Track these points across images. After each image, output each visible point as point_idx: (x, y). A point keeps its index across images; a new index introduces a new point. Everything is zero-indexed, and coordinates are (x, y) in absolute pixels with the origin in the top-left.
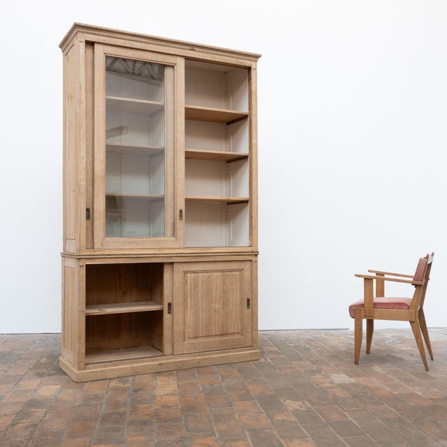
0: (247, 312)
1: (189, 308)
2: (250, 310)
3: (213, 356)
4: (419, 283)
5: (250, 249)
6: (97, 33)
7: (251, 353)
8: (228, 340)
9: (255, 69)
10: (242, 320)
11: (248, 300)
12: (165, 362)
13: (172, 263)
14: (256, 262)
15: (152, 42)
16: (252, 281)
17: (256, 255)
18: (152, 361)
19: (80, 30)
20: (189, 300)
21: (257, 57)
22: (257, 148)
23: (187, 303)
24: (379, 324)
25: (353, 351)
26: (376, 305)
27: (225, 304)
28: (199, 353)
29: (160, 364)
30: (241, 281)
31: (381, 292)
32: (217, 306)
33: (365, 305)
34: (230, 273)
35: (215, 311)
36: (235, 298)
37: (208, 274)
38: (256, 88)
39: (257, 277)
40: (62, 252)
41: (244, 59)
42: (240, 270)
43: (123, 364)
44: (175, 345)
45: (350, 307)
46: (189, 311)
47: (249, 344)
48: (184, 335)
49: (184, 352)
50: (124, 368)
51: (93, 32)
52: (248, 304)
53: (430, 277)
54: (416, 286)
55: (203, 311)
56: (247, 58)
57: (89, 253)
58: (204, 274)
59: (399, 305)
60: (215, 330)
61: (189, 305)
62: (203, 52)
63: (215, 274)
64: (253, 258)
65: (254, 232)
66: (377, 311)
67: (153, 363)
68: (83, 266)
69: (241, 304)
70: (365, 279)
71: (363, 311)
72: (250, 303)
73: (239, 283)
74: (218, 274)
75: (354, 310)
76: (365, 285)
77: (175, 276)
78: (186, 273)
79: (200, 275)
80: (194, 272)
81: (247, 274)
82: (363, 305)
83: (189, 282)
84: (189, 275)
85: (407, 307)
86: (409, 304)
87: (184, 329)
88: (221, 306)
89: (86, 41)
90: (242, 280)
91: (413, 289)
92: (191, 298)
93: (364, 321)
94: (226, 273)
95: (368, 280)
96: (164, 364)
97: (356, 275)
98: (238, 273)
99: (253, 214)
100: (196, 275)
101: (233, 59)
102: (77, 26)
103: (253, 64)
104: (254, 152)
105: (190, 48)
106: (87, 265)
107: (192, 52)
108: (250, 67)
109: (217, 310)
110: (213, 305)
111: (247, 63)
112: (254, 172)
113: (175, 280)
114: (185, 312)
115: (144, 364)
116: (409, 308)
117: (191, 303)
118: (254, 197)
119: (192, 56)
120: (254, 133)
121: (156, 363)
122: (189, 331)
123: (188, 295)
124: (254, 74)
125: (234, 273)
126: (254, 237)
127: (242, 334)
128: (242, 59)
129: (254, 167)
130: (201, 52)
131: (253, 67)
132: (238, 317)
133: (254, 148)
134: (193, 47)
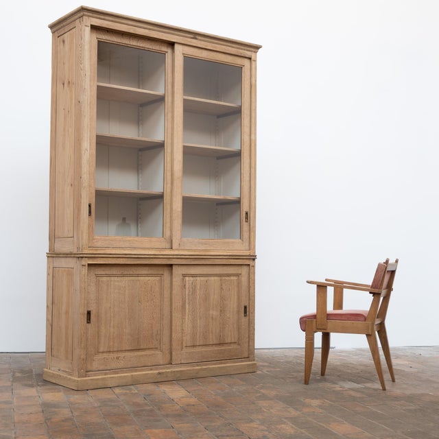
0: (244, 320)
1: (187, 314)
2: (247, 318)
3: (210, 366)
4: (376, 291)
5: (247, 253)
6: (102, 17)
7: (249, 365)
8: (225, 350)
9: (255, 61)
10: (239, 329)
11: (245, 307)
12: (164, 371)
13: (171, 266)
14: (254, 266)
15: (156, 28)
16: (249, 287)
17: (254, 259)
18: (151, 370)
19: (86, 13)
20: (187, 306)
21: (257, 48)
22: (255, 145)
23: (185, 309)
24: (334, 337)
25: (303, 368)
26: (329, 316)
27: (222, 311)
28: (198, 363)
29: (159, 373)
30: (238, 286)
31: (338, 303)
32: (214, 313)
33: (317, 317)
34: (227, 278)
35: (212, 318)
36: (232, 305)
37: (206, 278)
38: (256, 81)
39: (254, 283)
40: (48, 252)
41: (244, 50)
42: (238, 275)
43: (123, 372)
44: (173, 353)
45: (301, 319)
46: (187, 317)
47: (246, 355)
48: (182, 343)
49: (182, 362)
50: (125, 376)
51: (98, 16)
52: (245, 312)
53: (393, 287)
54: (374, 294)
55: (200, 319)
56: (248, 49)
57: (91, 252)
58: (202, 279)
59: (356, 316)
60: (212, 339)
61: (187, 311)
62: (205, 41)
63: (212, 278)
64: (251, 263)
65: (252, 234)
66: (331, 323)
67: (152, 372)
68: (85, 265)
69: (238, 312)
70: (318, 286)
71: (314, 323)
72: (247, 311)
73: (236, 288)
74: (216, 278)
75: (305, 322)
76: (318, 292)
77: (174, 280)
78: (184, 276)
79: (198, 278)
80: (193, 276)
81: (244, 279)
82: (314, 317)
83: (187, 287)
84: (187, 278)
85: (363, 319)
86: (366, 315)
87: (182, 337)
88: (218, 313)
89: (91, 25)
90: (239, 284)
91: (371, 297)
92: (189, 303)
93: (318, 337)
94: (224, 278)
95: (321, 288)
96: (163, 373)
97: (308, 282)
98: (235, 278)
99: (252, 215)
100: (194, 279)
101: (233, 49)
102: (83, 9)
103: (253, 55)
104: (253, 148)
105: (192, 36)
106: (89, 265)
107: (194, 41)
108: (250, 59)
109: (214, 317)
110: (211, 312)
111: (248, 54)
112: (253, 170)
113: (174, 283)
114: (183, 318)
115: (144, 373)
116: (365, 319)
117: (189, 309)
118: (252, 197)
119: (194, 45)
120: (253, 129)
121: (155, 372)
122: (187, 339)
123: (187, 301)
124: (253, 66)
125: (232, 278)
126: (252, 239)
127: (239, 344)
128: (242, 49)
129: (253, 165)
130: (203, 41)
131: (253, 58)
132: (235, 326)
133: (253, 145)
134: (195, 35)
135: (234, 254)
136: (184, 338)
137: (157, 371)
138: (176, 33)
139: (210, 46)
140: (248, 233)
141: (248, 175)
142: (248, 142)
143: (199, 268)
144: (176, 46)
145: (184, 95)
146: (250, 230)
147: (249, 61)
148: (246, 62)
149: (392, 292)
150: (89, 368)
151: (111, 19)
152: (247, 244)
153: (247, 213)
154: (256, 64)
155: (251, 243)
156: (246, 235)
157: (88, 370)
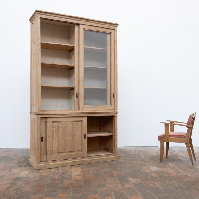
0: (84, 141)
3: (97, 158)
4: (189, 126)
5: (114, 111)
6: (46, 14)
7: (114, 157)
8: (75, 154)
9: (116, 30)
10: (81, 145)
12: (76, 161)
14: (117, 116)
16: (115, 125)
17: (117, 113)
19: (38, 13)
20: (55, 135)
21: (117, 25)
22: (117, 66)
24: (171, 144)
25: (160, 156)
26: (170, 136)
27: (73, 137)
28: (91, 157)
29: (74, 162)
31: (172, 130)
32: (69, 138)
33: (166, 136)
35: (68, 140)
36: (78, 134)
37: (64, 123)
40: (30, 111)
43: (57, 162)
45: (158, 137)
46: (55, 140)
49: (52, 160)
51: (44, 14)
53: (194, 123)
54: (188, 127)
55: (62, 141)
56: (113, 25)
57: (42, 112)
58: (63, 123)
59: (180, 136)
60: (68, 149)
61: (55, 137)
63: (68, 123)
64: (115, 115)
65: (116, 103)
66: (171, 138)
67: (70, 161)
68: (39, 118)
69: (81, 137)
70: (165, 124)
71: (164, 139)
73: (80, 127)
74: (70, 123)
75: (160, 138)
76: (165, 126)
78: (53, 122)
79: (61, 123)
82: (164, 136)
83: (55, 127)
84: (55, 123)
85: (184, 137)
86: (185, 135)
88: (71, 138)
89: (41, 18)
90: (82, 125)
91: (187, 128)
92: (56, 134)
93: (165, 143)
94: (74, 122)
95: (167, 125)
97: (161, 122)
98: (80, 122)
99: (115, 95)
100: (59, 123)
101: (106, 26)
102: (37, 11)
103: (115, 28)
104: (116, 67)
105: (87, 21)
106: (41, 118)
107: (88, 23)
108: (114, 30)
109: (69, 140)
110: (67, 138)
111: (113, 27)
112: (116, 76)
113: (48, 125)
114: (53, 141)
115: (67, 162)
116: (185, 137)
117: (56, 137)
118: (116, 88)
119: (88, 25)
120: (116, 59)
121: (72, 161)
122: (55, 150)
123: (55, 133)
124: (116, 33)
125: (78, 122)
126: (116, 105)
127: (82, 151)
128: (110, 26)
129: (116, 74)
130: (92, 23)
131: (115, 29)
132: (80, 143)
133: (116, 66)
134: (88, 20)
135: (108, 111)
136: (54, 150)
137: (73, 161)
138: (80, 20)
139: (95, 25)
140: (114, 103)
141: (114, 78)
142: (114, 64)
143: (61, 118)
144: (80, 25)
145: (84, 46)
146: (115, 101)
147: (113, 30)
148: (112, 31)
149: (194, 125)
150: (42, 160)
151: (50, 15)
152: (114, 107)
153: (113, 94)
154: (117, 32)
155: (115, 106)
156: (113, 103)
157: (42, 161)
